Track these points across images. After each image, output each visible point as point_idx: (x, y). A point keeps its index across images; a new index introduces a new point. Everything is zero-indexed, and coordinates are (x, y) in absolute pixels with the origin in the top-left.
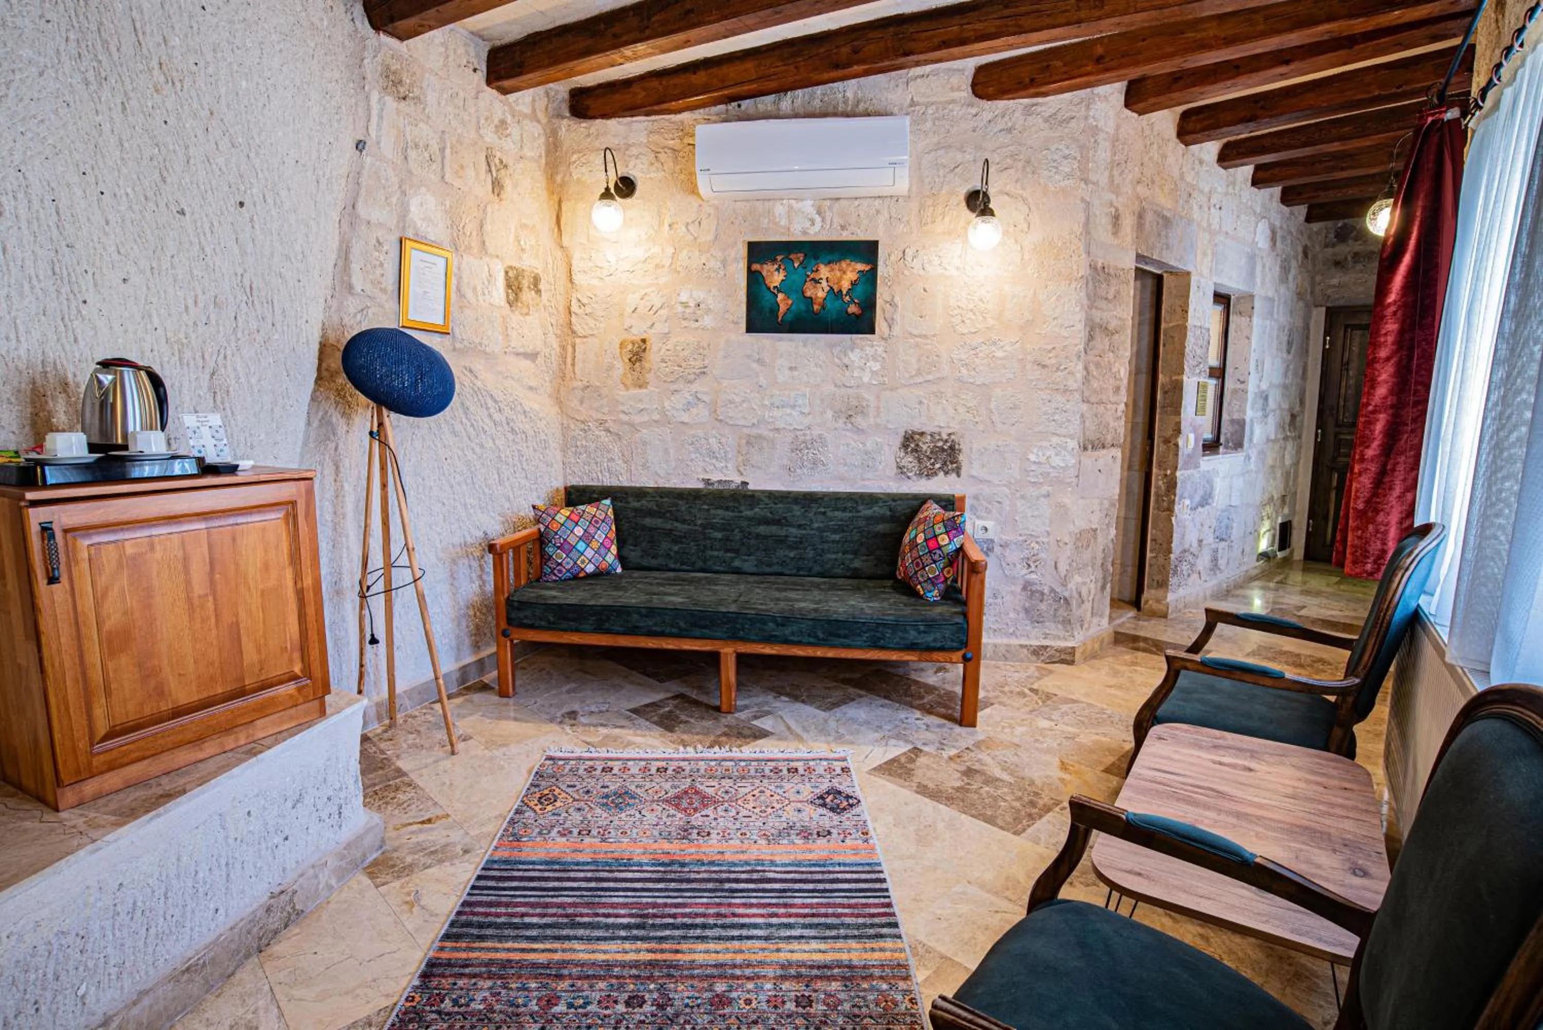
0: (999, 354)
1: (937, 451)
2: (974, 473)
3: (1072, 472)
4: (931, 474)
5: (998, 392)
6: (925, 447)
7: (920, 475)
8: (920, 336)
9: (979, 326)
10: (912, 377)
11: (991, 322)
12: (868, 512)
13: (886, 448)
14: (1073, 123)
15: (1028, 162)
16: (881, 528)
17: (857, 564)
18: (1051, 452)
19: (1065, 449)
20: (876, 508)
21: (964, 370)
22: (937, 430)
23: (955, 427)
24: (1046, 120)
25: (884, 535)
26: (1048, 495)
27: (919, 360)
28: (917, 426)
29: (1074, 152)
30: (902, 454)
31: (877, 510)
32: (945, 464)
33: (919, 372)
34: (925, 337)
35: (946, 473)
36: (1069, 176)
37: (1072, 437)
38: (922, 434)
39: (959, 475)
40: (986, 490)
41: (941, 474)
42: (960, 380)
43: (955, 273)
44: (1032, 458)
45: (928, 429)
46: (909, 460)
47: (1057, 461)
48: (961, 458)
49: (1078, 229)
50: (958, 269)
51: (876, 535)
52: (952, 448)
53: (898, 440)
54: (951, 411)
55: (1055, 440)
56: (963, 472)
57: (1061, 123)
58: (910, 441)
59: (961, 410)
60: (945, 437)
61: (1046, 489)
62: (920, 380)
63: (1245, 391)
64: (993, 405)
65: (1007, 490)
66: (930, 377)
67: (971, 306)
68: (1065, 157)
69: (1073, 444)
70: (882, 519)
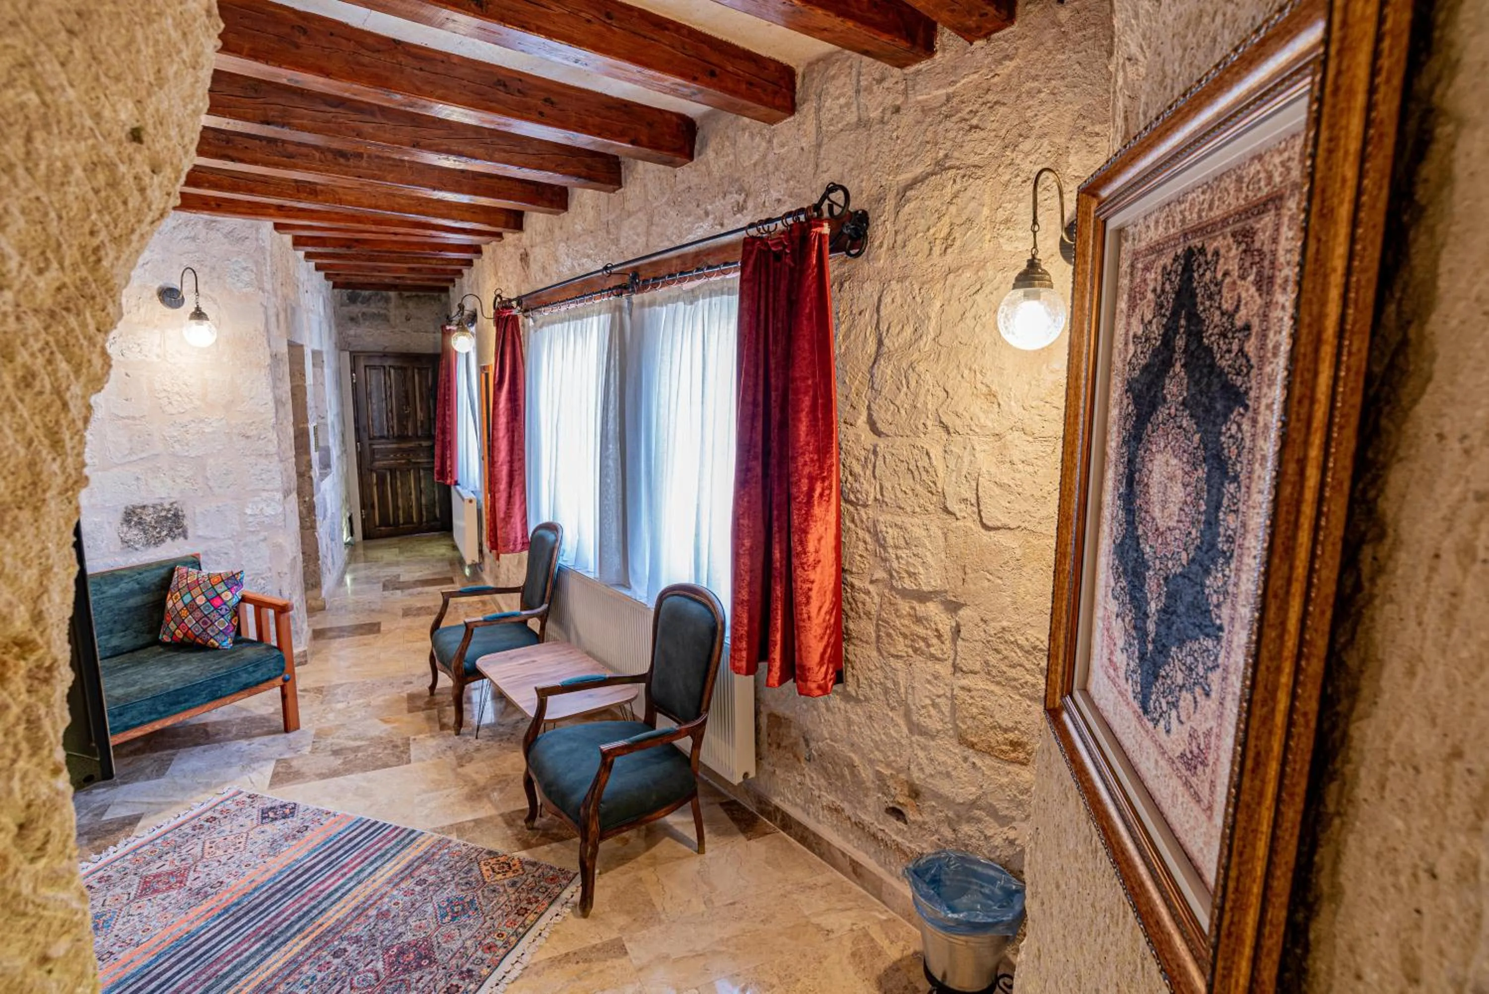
0: (208, 430)
1: (161, 521)
2: (200, 533)
3: (282, 517)
4: (159, 541)
5: (211, 461)
6: (148, 519)
7: (148, 544)
8: (128, 418)
9: (188, 407)
10: (125, 456)
11: (198, 403)
12: (116, 591)
13: (106, 526)
14: (247, 242)
15: (214, 268)
16: (132, 602)
17: (115, 642)
18: (262, 505)
19: (273, 500)
20: (123, 585)
21: (177, 446)
22: (157, 501)
23: (175, 496)
24: (226, 236)
25: (137, 608)
26: (265, 539)
27: (130, 440)
28: (137, 501)
29: (251, 265)
30: (125, 529)
31: (124, 586)
32: (171, 530)
33: (132, 451)
34: (134, 418)
35: (173, 538)
36: (247, 284)
37: (277, 490)
38: (144, 507)
39: (186, 537)
40: (213, 545)
41: (169, 540)
42: (174, 455)
43: (155, 359)
44: (249, 511)
45: (149, 502)
46: (134, 533)
47: (269, 511)
48: (185, 522)
49: (261, 328)
50: (158, 356)
51: (129, 610)
52: (176, 515)
53: (119, 516)
54: (170, 483)
55: (265, 495)
56: (190, 533)
57: (238, 240)
58: (131, 516)
59: (179, 480)
60: (167, 506)
61: (264, 534)
62: (134, 458)
63: (326, 425)
64: (209, 475)
65: (231, 542)
66: (144, 455)
67: (176, 389)
68: (245, 269)
69: (279, 496)
70: (132, 593)
